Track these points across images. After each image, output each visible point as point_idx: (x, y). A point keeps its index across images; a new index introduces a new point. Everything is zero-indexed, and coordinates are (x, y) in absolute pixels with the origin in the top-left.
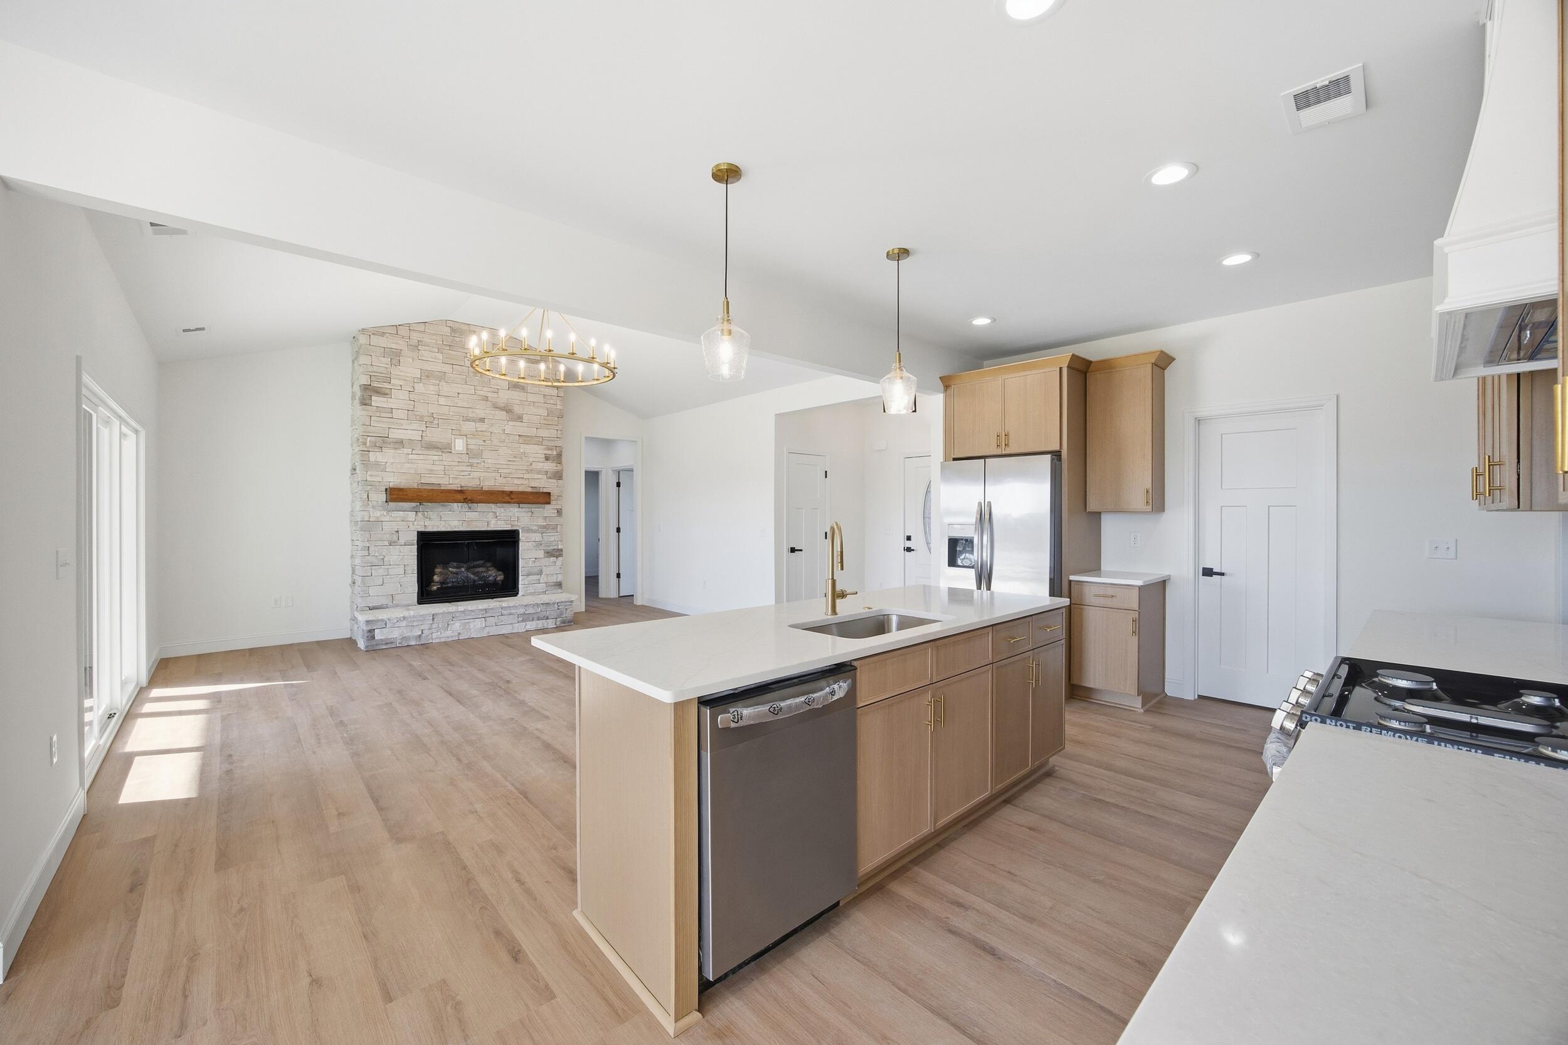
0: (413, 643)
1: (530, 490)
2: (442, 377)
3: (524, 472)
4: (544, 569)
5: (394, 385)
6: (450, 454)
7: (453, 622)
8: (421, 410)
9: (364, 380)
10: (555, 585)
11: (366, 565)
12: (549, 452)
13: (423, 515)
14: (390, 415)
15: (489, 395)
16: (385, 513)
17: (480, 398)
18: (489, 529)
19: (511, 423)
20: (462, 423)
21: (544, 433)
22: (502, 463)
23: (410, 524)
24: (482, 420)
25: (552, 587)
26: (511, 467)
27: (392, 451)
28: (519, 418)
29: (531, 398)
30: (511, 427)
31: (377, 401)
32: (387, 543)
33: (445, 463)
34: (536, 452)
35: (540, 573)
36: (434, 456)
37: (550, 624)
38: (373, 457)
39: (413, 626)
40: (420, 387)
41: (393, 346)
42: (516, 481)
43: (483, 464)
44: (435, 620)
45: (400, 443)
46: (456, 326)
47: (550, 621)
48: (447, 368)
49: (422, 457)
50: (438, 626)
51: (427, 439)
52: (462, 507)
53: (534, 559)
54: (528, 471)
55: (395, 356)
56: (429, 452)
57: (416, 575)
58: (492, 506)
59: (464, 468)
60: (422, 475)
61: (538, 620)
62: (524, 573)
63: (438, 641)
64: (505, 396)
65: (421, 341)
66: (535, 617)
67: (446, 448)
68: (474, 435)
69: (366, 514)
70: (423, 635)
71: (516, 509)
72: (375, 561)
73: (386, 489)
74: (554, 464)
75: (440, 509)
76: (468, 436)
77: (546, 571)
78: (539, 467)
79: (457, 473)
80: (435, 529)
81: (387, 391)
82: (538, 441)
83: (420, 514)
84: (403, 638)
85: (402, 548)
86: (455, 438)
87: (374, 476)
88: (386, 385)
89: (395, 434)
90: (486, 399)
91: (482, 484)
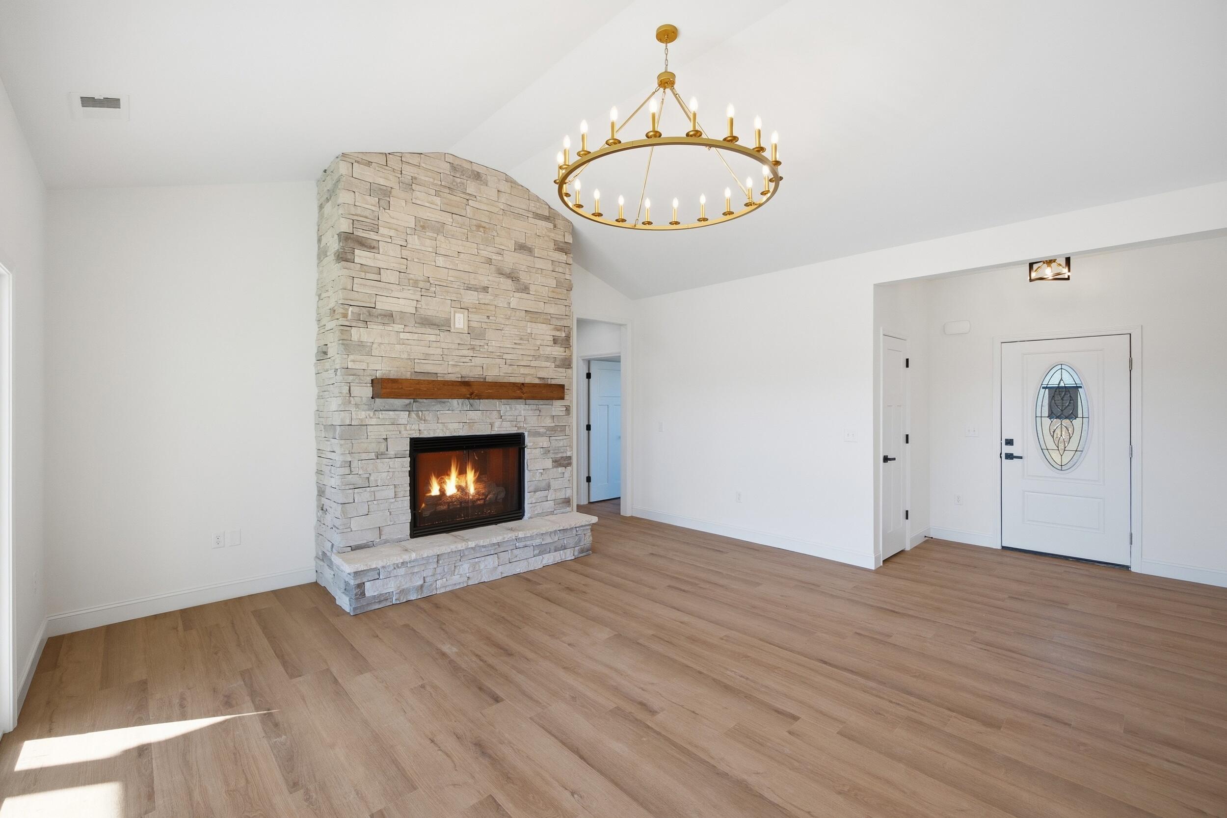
0: (413, 597)
1: (537, 381)
2: (439, 228)
3: (531, 358)
4: (552, 482)
5: (383, 236)
6: (448, 333)
7: (461, 563)
8: (416, 272)
9: (345, 226)
10: (563, 502)
11: (347, 487)
12: (558, 334)
13: (418, 416)
14: (376, 277)
15: (494, 257)
16: (372, 414)
17: (483, 260)
18: (493, 433)
19: (517, 295)
20: (462, 292)
21: (552, 309)
22: (509, 346)
23: (402, 428)
24: (485, 289)
25: (561, 505)
26: (518, 352)
27: (381, 327)
28: (525, 289)
29: (539, 264)
30: (516, 300)
31: (361, 256)
32: (373, 456)
33: (443, 345)
34: (544, 332)
35: (548, 487)
36: (431, 334)
37: (568, 555)
38: (356, 334)
39: (413, 573)
40: (414, 241)
41: (382, 182)
42: (523, 370)
43: (486, 347)
44: (441, 562)
45: (389, 317)
46: (456, 162)
47: (568, 551)
48: (447, 218)
49: (416, 336)
50: (444, 570)
51: (422, 312)
52: (462, 404)
53: (542, 471)
54: (536, 358)
55: (384, 194)
56: (423, 330)
57: (409, 498)
58: (497, 402)
59: (465, 352)
60: (416, 361)
61: (556, 551)
62: (532, 489)
63: (443, 590)
64: (511, 260)
65: (416, 178)
66: (553, 548)
67: (443, 325)
68: (478, 308)
69: (347, 414)
70: (426, 584)
71: (523, 406)
72: (360, 482)
73: (372, 380)
74: (562, 349)
75: (438, 407)
76: (470, 310)
77: (554, 484)
78: (547, 353)
79: (456, 359)
80: (432, 435)
81: (374, 244)
82: (547, 319)
83: (413, 415)
84: (402, 592)
85: (391, 462)
86: (455, 312)
87: (357, 362)
88: (373, 235)
89: (384, 305)
90: (489, 261)
91: (485, 374)
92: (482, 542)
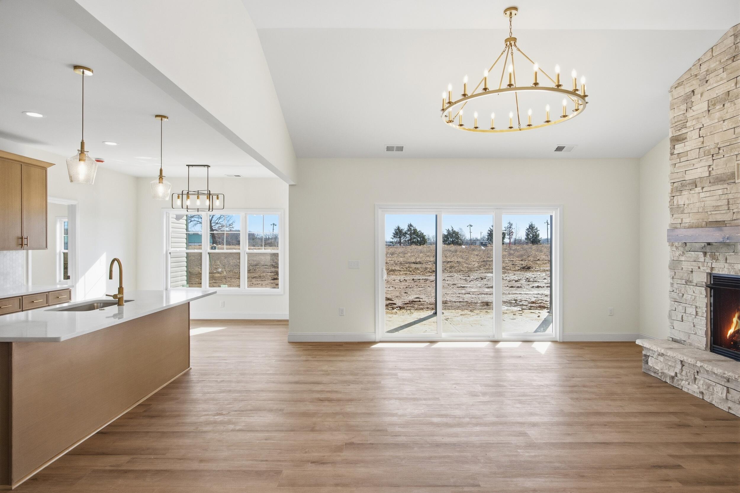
2: (725, 98)
5: (689, 128)
6: (734, 184)
13: (711, 256)
14: (686, 158)
23: (700, 265)
27: (688, 192)
31: (678, 148)
33: (730, 196)
36: (720, 189)
38: (676, 201)
39: (669, 365)
41: (688, 89)
44: (684, 367)
45: (693, 184)
48: (731, 85)
49: (709, 194)
50: (687, 375)
51: (713, 173)
55: (689, 99)
56: (714, 187)
57: (707, 319)
67: (729, 179)
70: (675, 378)
75: (725, 249)
83: (708, 255)
84: (662, 373)
85: (694, 288)
89: (690, 176)
92: (706, 366)
